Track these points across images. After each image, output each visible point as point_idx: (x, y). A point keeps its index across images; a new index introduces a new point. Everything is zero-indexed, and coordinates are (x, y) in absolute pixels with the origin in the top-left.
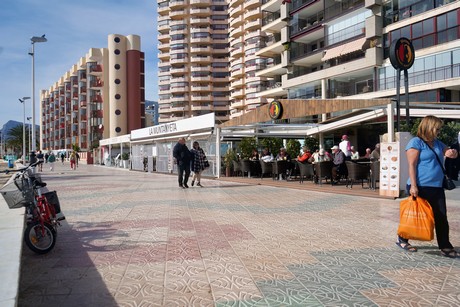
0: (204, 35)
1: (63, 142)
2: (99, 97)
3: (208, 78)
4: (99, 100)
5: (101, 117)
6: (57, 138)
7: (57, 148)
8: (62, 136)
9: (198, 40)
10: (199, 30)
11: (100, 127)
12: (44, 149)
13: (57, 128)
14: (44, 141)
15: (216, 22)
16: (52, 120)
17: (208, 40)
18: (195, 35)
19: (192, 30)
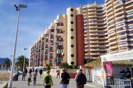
0: (94, 21)
1: (39, 63)
2: (62, 38)
3: (97, 38)
4: (62, 40)
5: (63, 49)
6: (36, 62)
7: (36, 66)
8: (39, 60)
9: (92, 23)
10: (92, 20)
11: (62, 54)
12: (30, 66)
13: (36, 57)
14: (30, 63)
15: (99, 17)
16: (35, 54)
17: (96, 23)
18: (91, 22)
19: (90, 20)
